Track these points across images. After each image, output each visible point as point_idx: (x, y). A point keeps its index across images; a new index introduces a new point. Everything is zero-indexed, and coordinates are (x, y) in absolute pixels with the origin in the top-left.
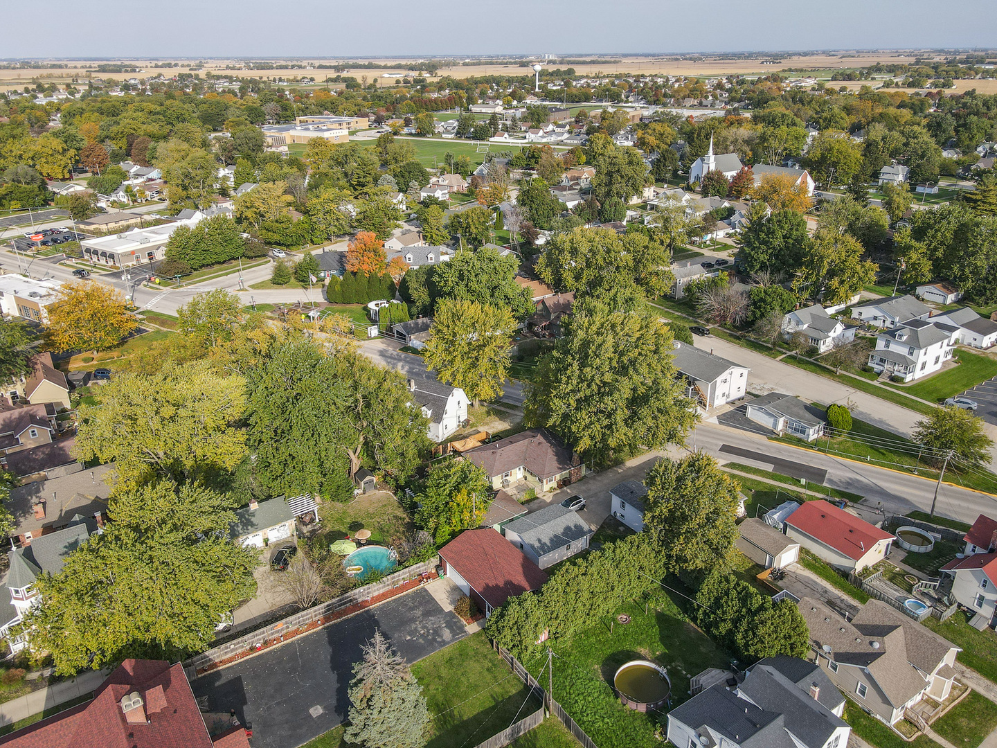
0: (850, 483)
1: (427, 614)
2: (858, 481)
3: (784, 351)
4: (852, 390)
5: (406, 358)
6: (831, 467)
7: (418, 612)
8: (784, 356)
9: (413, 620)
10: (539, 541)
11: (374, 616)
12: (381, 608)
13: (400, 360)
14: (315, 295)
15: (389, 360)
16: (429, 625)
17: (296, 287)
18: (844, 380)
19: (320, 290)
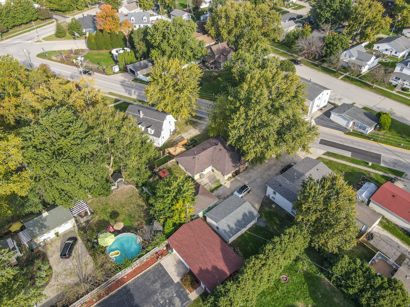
0: (395, 163)
1: (164, 286)
2: (400, 161)
3: (342, 73)
4: (383, 97)
5: (136, 86)
6: (383, 152)
7: (158, 285)
8: (342, 76)
9: (155, 292)
10: (229, 226)
11: (129, 290)
12: (134, 283)
13: (133, 88)
14: (81, 44)
15: (127, 88)
16: (166, 296)
17: (70, 39)
18: (377, 91)
19: (84, 40)
